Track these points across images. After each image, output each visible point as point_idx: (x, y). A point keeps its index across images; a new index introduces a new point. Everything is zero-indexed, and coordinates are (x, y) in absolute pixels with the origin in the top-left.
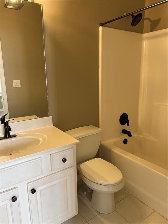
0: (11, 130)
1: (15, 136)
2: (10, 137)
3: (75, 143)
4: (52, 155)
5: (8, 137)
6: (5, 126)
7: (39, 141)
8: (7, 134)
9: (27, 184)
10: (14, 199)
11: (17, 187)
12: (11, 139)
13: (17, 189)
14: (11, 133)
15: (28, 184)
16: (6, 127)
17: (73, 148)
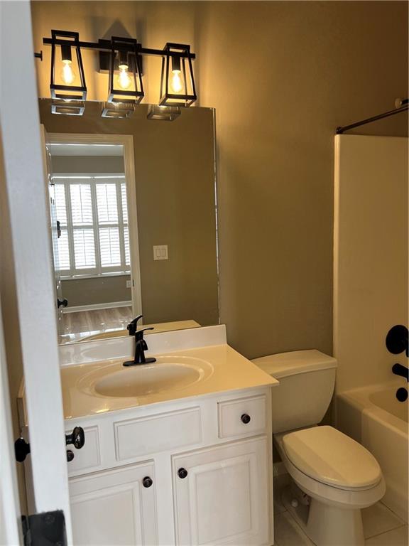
0: (147, 349)
1: (153, 360)
2: (145, 361)
3: (270, 384)
4: (220, 405)
5: (140, 361)
6: (137, 340)
7: (197, 374)
8: (140, 356)
9: (171, 456)
10: (147, 482)
11: (152, 460)
12: (146, 365)
13: (152, 463)
14: (147, 354)
15: (173, 458)
16: (139, 342)
17: (264, 394)
